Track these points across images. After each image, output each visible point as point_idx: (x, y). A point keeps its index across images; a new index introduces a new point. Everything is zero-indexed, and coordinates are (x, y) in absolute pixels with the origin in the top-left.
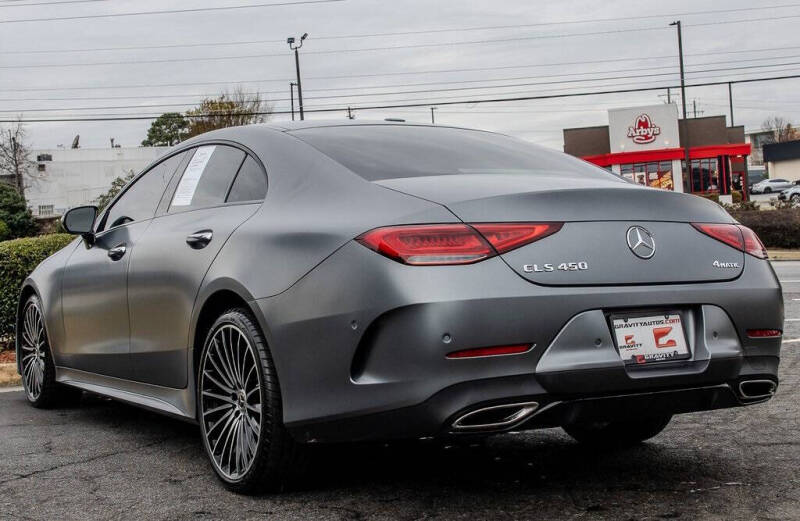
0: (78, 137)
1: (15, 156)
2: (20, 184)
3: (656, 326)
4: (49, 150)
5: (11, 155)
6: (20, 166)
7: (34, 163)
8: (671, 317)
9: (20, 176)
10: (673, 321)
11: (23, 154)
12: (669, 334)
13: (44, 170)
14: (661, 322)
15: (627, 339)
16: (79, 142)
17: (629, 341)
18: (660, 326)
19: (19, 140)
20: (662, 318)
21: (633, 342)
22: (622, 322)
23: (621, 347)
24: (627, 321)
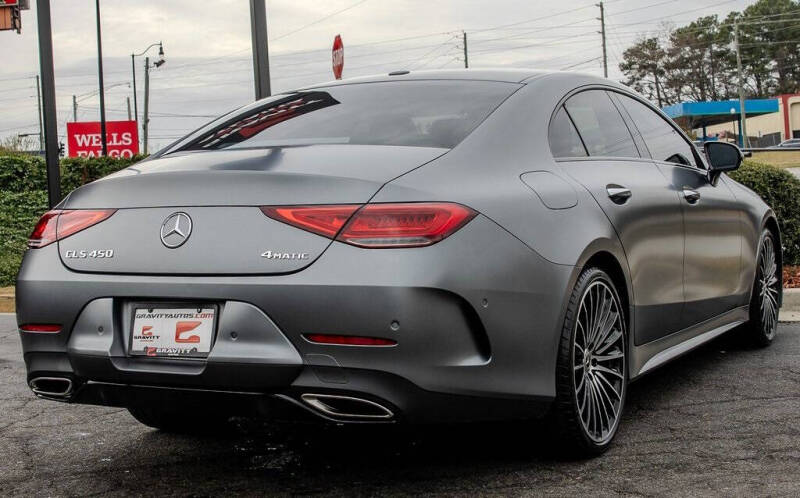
3: (183, 319)
8: (205, 311)
10: (205, 316)
12: (195, 329)
14: (191, 316)
15: (144, 330)
17: (146, 332)
18: (188, 320)
20: (194, 311)
21: (150, 333)
22: (145, 312)
23: (136, 338)
24: (151, 311)
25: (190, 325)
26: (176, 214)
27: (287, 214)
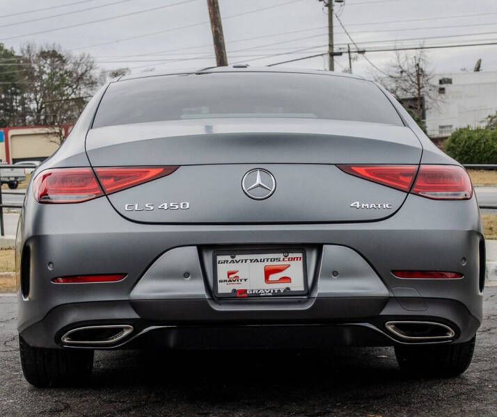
0: (480, 60)
1: (418, 80)
2: (422, 106)
3: (269, 263)
4: (451, 74)
5: (414, 79)
6: (421, 90)
7: (434, 86)
8: (292, 255)
9: (422, 98)
10: (293, 259)
11: (426, 78)
12: (284, 272)
13: (444, 93)
14: (277, 259)
15: (229, 274)
16: (481, 65)
17: (231, 276)
18: (275, 263)
19: (422, 65)
20: (281, 256)
21: (237, 277)
22: (228, 258)
23: (221, 281)
24: (233, 257)
25: (278, 267)
26: (256, 169)
27: (361, 171)
